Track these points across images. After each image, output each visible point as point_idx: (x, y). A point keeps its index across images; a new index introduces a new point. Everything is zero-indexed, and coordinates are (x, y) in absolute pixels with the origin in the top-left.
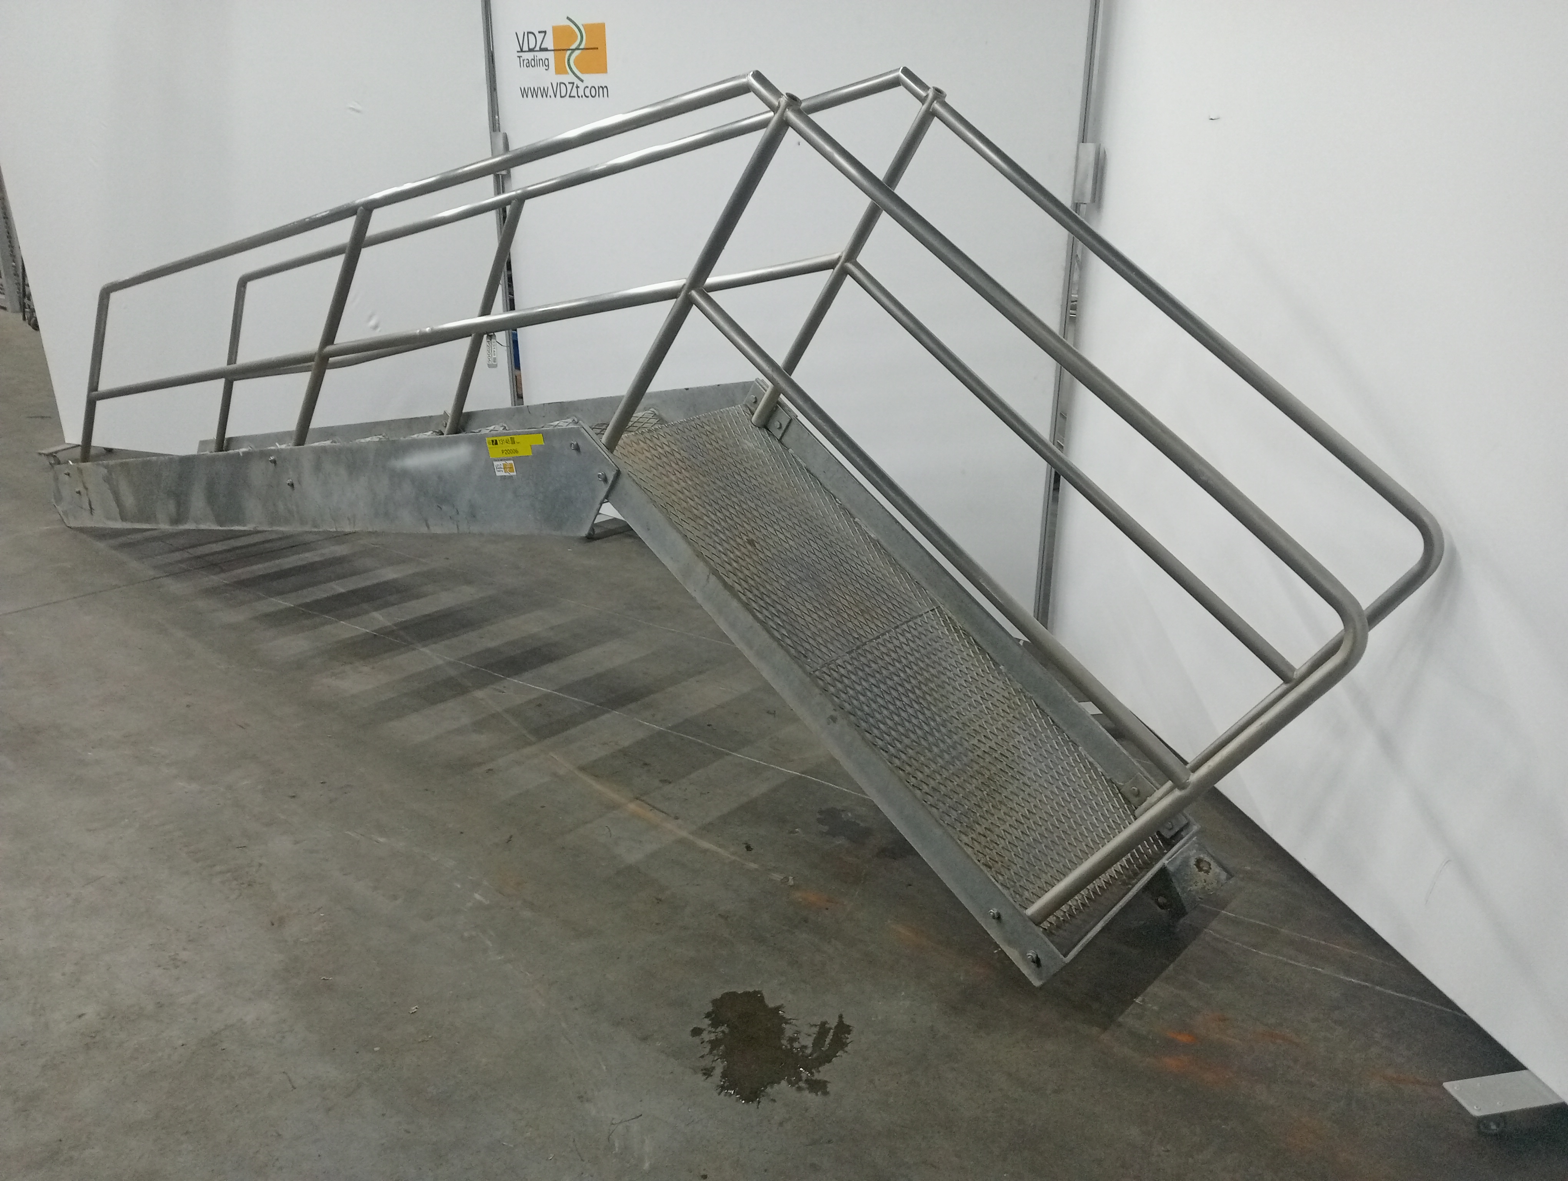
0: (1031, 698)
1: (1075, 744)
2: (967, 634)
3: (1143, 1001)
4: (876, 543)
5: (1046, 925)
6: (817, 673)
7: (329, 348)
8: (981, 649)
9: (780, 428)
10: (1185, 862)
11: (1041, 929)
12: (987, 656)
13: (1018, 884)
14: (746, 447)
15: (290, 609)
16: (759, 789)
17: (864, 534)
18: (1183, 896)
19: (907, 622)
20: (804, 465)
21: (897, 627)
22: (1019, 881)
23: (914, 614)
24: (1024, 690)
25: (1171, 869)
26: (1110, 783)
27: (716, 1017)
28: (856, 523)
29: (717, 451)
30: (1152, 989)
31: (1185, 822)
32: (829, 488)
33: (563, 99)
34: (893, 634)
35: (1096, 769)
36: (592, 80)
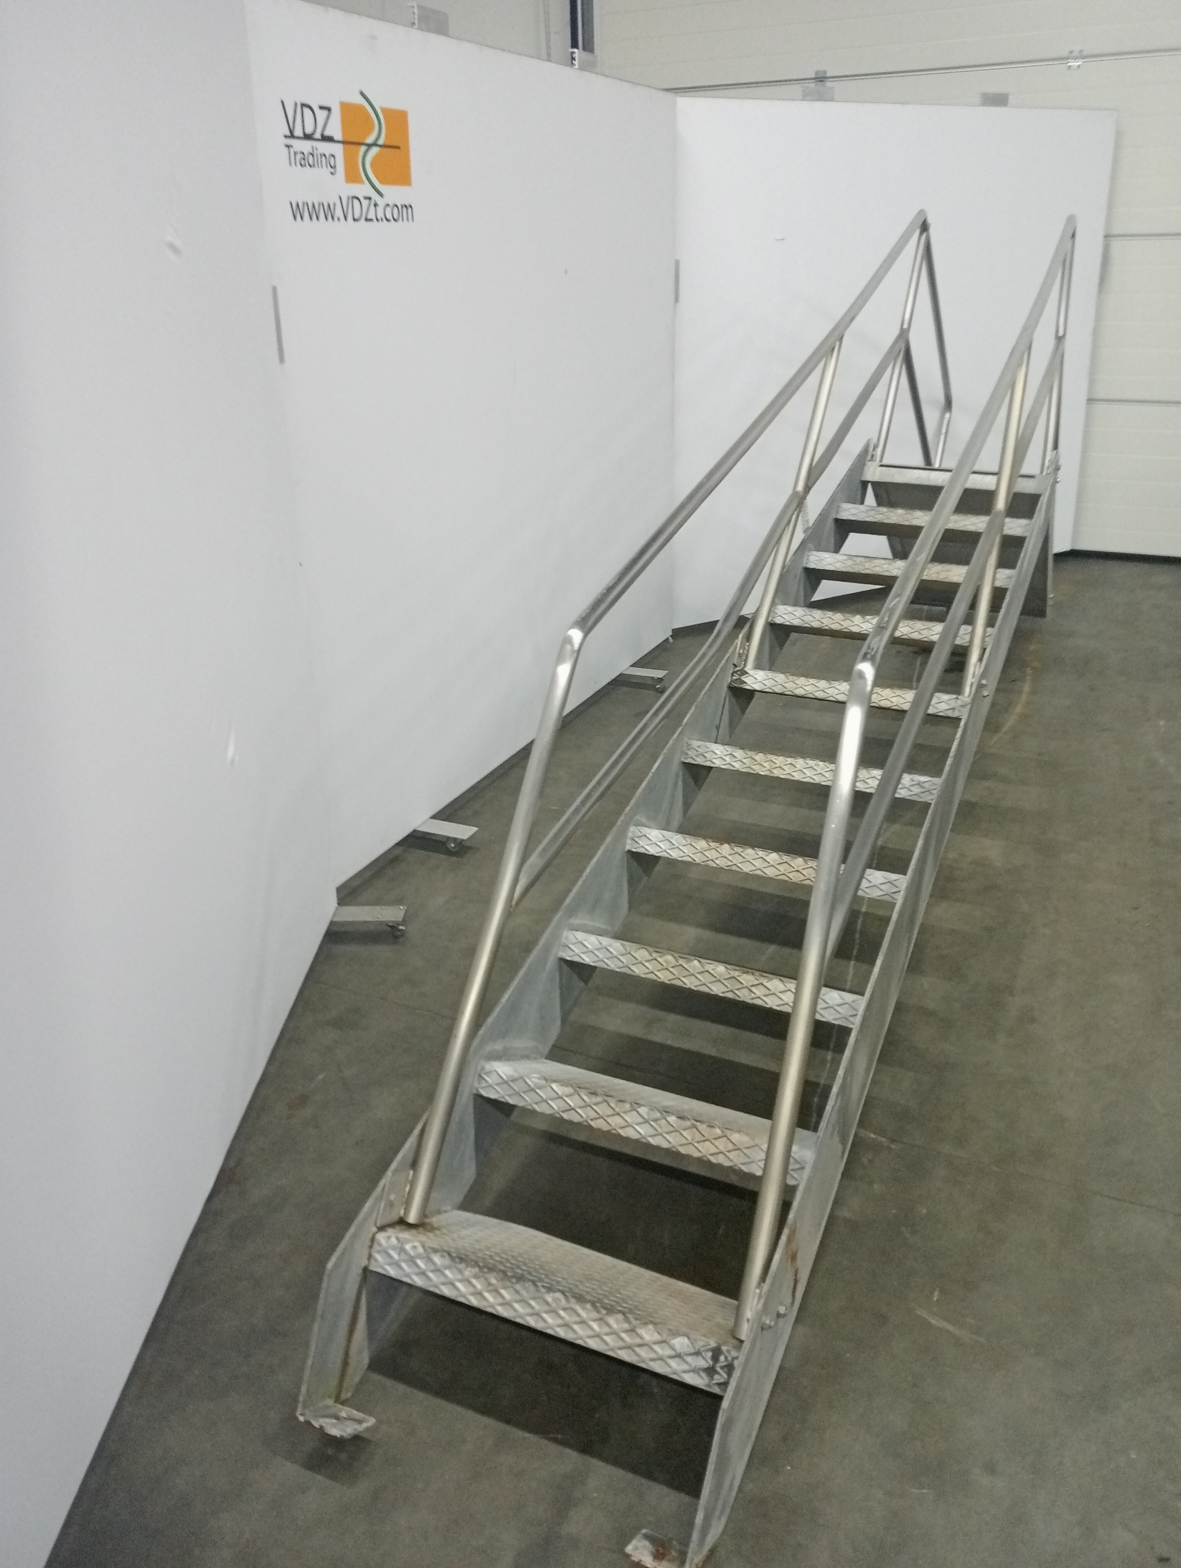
33: (356, 223)
36: (393, 194)
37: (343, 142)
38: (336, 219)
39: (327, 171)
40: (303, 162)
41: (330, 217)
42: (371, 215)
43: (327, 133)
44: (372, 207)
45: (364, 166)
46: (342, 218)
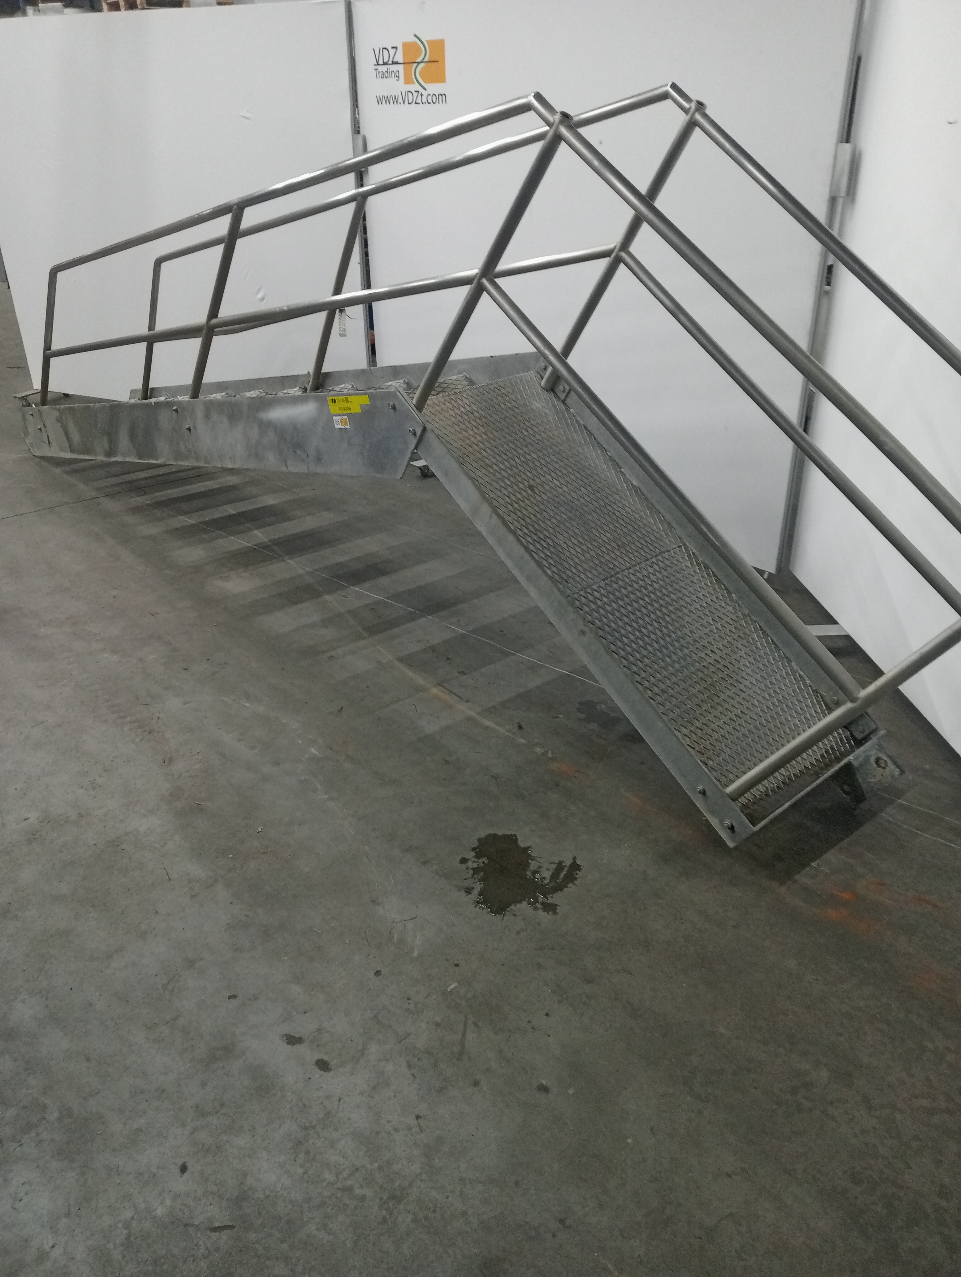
0: (756, 621)
1: (789, 660)
2: (707, 567)
3: (818, 865)
4: (636, 489)
5: (742, 800)
6: (576, 596)
7: (214, 321)
8: (718, 580)
9: (564, 391)
10: (867, 759)
11: (740, 804)
12: (722, 586)
13: (724, 768)
14: (534, 407)
15: (192, 525)
16: (534, 682)
17: (627, 481)
18: (864, 786)
19: (656, 556)
20: (582, 422)
21: (647, 560)
22: (726, 766)
23: (663, 550)
24: (750, 615)
25: (855, 764)
26: (815, 693)
27: (479, 852)
28: (622, 473)
29: (510, 410)
30: (826, 856)
31: (874, 727)
32: (602, 442)
33: (410, 105)
34: (643, 565)
35: (805, 680)
36: (433, 88)
37: (404, 63)
38: (399, 103)
39: (394, 79)
40: (382, 76)
41: (395, 103)
42: (419, 100)
43: (395, 60)
44: (420, 96)
45: (415, 76)
46: (402, 102)
